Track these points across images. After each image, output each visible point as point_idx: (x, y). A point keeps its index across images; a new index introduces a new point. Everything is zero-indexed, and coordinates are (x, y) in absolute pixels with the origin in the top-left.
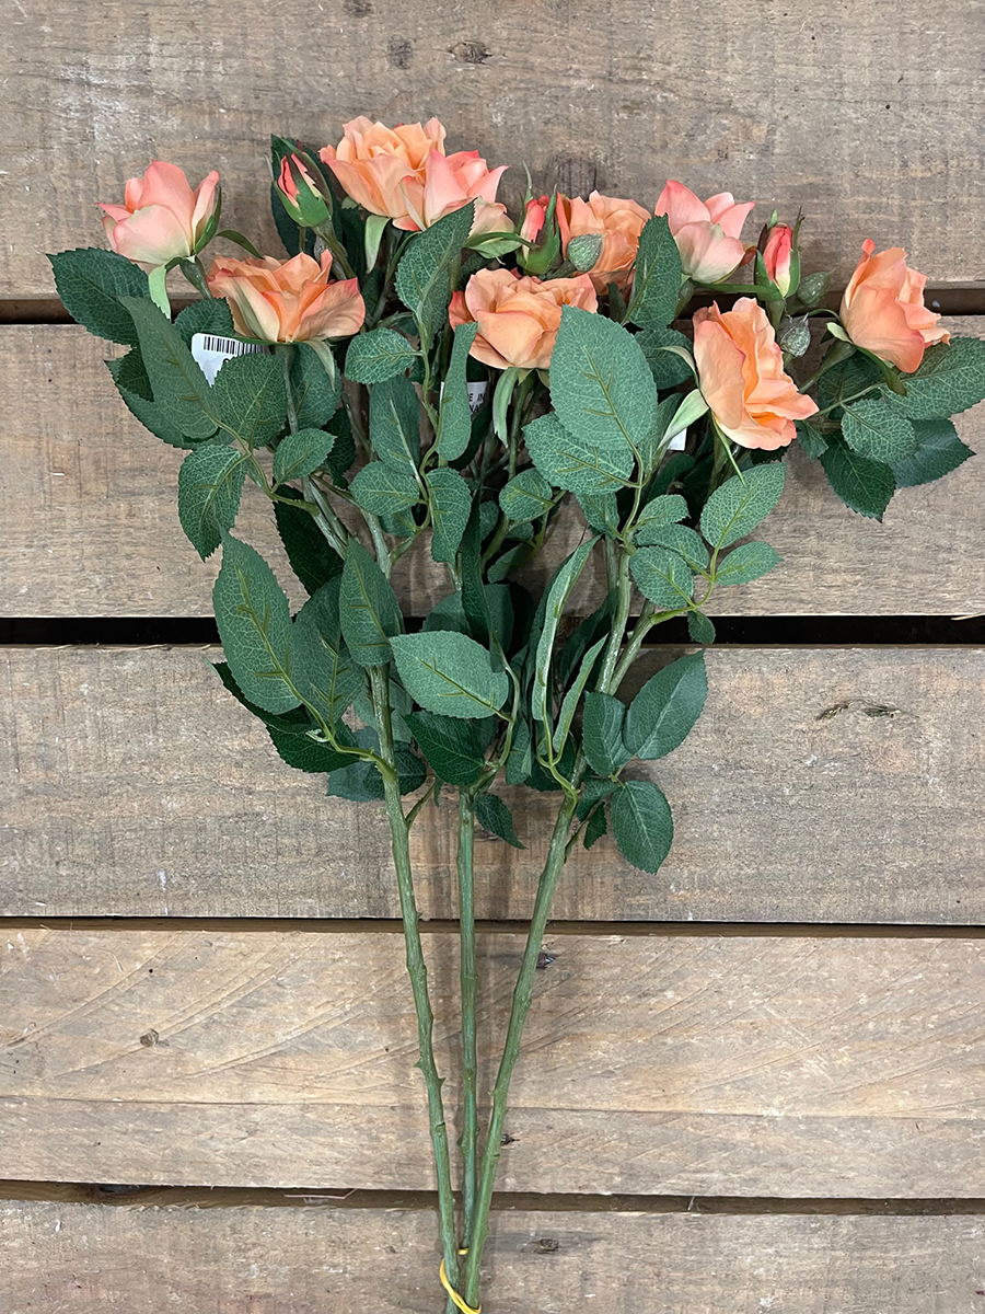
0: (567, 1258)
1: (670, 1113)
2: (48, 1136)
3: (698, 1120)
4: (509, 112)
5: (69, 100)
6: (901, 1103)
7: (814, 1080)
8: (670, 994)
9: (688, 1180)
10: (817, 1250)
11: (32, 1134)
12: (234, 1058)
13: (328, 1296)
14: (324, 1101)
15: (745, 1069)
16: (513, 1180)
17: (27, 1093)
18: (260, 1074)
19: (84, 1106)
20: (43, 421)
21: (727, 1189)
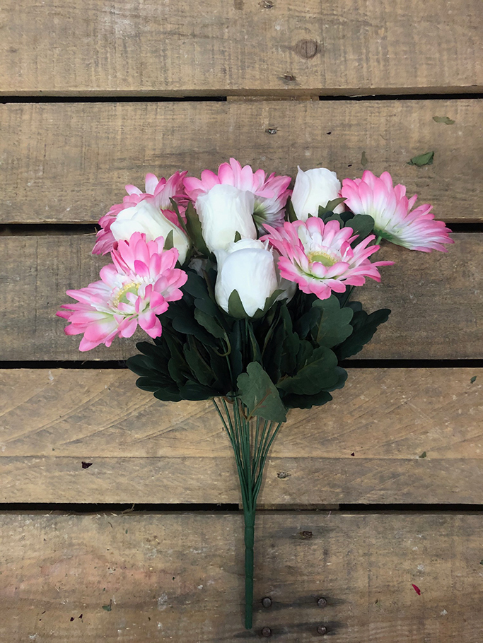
0: (316, 542)
1: (366, 459)
2: (53, 478)
3: (379, 462)
4: (282, 25)
5: (106, 19)
6: (478, 451)
7: (434, 440)
8: (362, 397)
9: (376, 494)
10: (444, 535)
11: (45, 476)
12: (150, 433)
13: (192, 567)
14: (194, 455)
15: (401, 435)
16: (288, 497)
17: (45, 453)
18: (163, 442)
19: (74, 460)
20: (84, 140)
21: (396, 499)
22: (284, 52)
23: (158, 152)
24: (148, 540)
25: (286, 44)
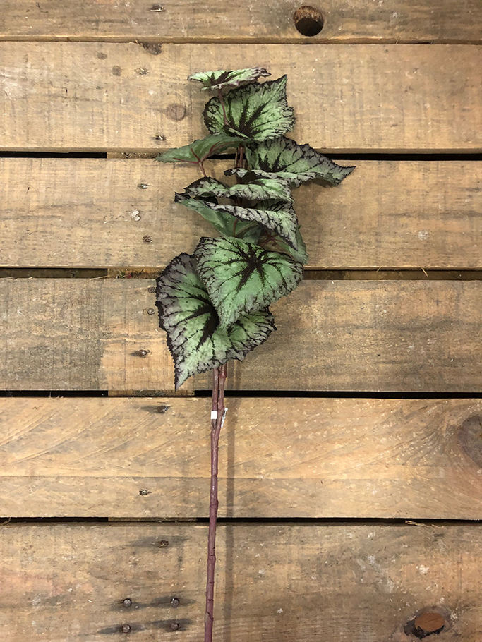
0: (172, 550)
4: (155, 90)
6: (314, 471)
7: (277, 462)
12: (29, 455)
13: (63, 572)
14: (67, 475)
15: (249, 457)
16: (149, 512)
18: (40, 463)
22: (156, 114)
23: (41, 204)
24: (25, 549)
25: (158, 107)
